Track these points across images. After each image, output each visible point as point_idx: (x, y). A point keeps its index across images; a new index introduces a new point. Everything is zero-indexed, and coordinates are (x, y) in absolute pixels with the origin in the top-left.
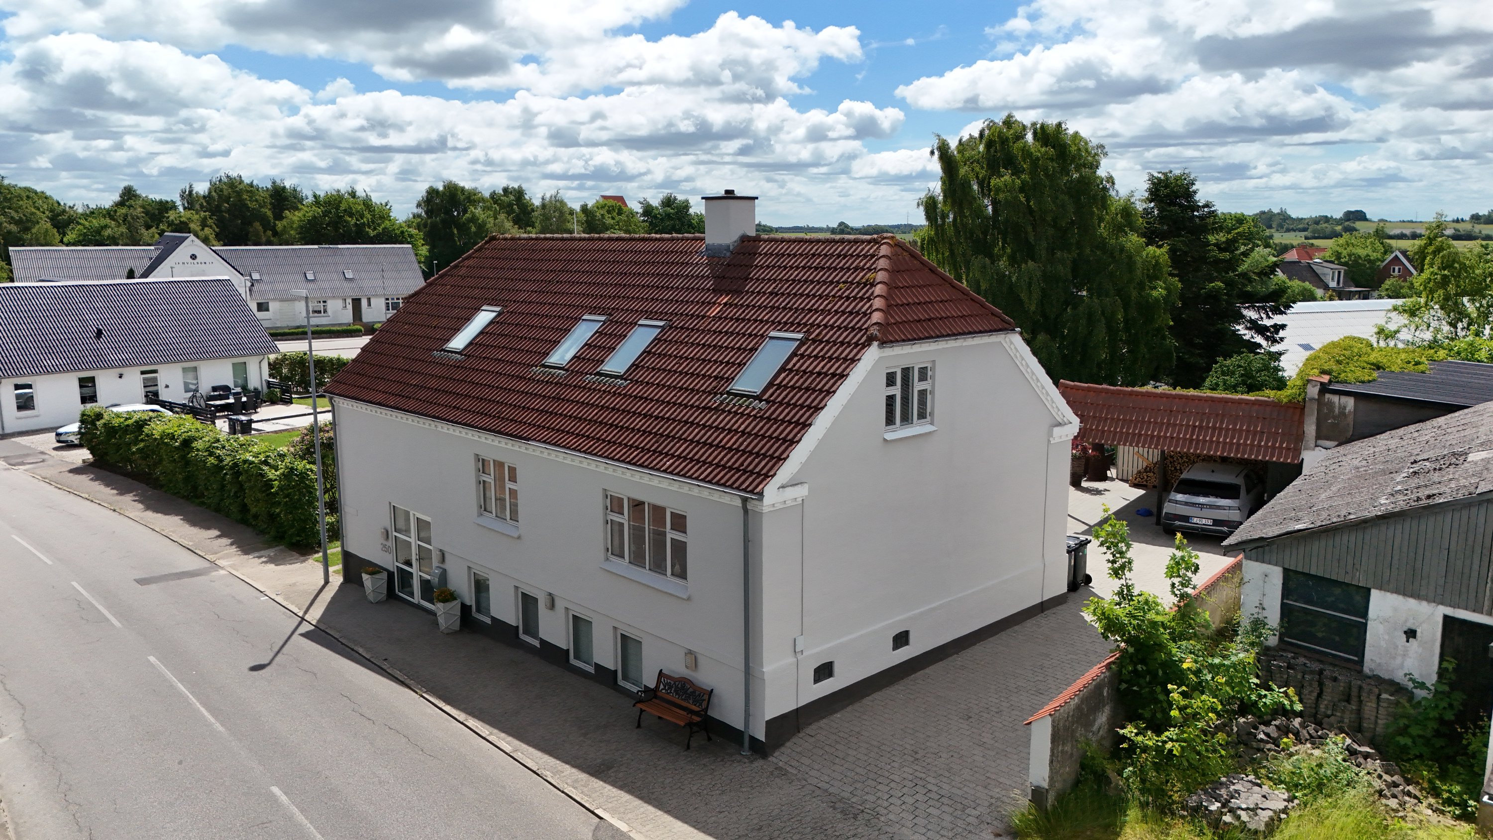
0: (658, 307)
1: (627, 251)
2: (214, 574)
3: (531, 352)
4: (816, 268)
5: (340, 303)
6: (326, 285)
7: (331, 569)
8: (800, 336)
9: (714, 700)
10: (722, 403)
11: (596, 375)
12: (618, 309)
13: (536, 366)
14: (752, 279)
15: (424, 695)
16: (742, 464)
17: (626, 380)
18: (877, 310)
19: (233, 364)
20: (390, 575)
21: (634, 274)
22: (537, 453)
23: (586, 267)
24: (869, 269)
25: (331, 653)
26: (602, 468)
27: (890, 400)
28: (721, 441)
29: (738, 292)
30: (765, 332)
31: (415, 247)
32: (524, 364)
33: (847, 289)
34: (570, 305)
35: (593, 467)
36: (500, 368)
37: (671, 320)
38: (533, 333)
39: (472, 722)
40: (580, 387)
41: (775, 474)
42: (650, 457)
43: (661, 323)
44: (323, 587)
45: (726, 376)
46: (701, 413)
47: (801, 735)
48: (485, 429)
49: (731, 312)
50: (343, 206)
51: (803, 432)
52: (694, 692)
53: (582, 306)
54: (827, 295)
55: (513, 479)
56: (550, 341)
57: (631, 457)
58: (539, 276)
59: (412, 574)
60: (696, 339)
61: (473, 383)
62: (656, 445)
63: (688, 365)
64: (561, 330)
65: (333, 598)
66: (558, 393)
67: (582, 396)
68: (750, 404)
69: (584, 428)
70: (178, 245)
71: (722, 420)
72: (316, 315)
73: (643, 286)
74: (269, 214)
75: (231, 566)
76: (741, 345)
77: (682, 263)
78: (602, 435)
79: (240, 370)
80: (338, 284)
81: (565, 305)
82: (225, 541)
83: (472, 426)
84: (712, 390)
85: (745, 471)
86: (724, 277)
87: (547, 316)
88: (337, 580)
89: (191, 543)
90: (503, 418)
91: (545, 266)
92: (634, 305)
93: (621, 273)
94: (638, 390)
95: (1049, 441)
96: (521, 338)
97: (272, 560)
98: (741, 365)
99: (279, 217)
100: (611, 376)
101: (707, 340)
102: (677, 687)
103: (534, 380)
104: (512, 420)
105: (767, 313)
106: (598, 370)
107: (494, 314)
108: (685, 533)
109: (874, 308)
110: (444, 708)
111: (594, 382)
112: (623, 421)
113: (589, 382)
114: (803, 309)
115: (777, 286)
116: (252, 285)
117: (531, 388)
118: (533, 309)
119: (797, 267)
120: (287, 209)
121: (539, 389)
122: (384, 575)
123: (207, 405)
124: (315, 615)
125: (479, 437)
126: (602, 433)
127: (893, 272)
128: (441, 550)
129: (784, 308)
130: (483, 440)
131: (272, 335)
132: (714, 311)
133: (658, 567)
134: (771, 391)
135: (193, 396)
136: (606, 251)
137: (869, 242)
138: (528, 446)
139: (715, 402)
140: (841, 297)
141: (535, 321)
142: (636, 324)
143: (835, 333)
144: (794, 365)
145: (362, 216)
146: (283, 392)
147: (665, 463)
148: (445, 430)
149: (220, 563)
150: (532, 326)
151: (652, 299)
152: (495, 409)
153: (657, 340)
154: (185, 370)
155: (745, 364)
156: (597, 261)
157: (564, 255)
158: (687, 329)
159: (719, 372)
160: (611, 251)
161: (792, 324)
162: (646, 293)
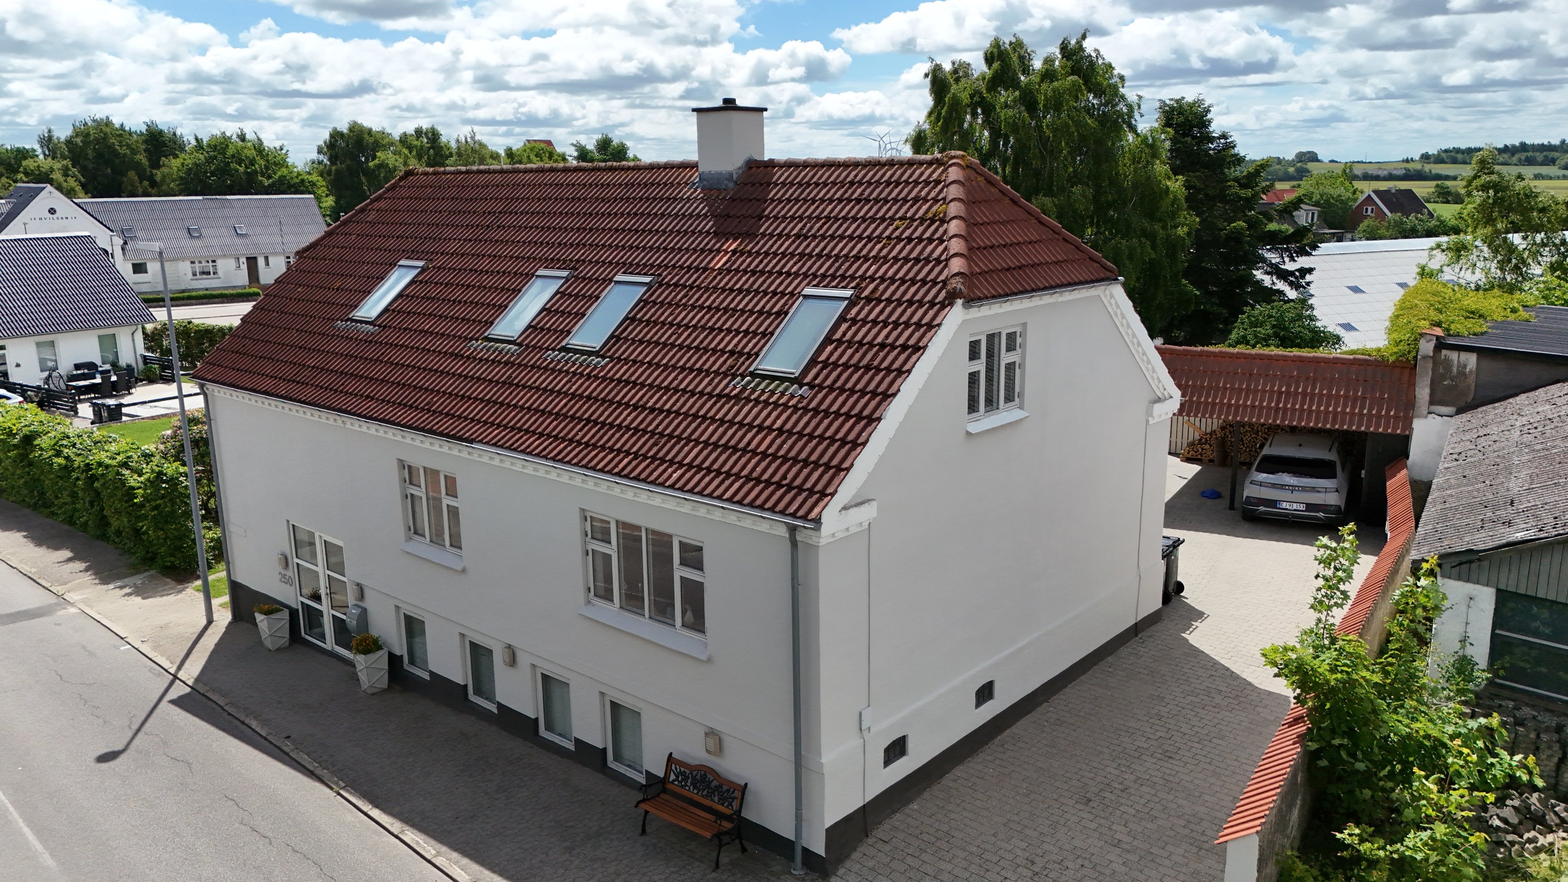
0: (639, 257)
1: (591, 185)
2: (61, 613)
3: (468, 320)
4: (858, 201)
5: (232, 263)
6: (215, 242)
7: (215, 602)
8: (848, 293)
9: (749, 797)
10: (744, 388)
11: (560, 350)
12: (584, 261)
13: (477, 340)
14: (768, 218)
15: (342, 792)
16: (784, 477)
17: (603, 357)
18: (955, 255)
19: (99, 336)
20: (293, 613)
21: (603, 214)
22: (485, 459)
23: (536, 207)
24: (936, 200)
25: (212, 729)
26: (578, 481)
27: (973, 378)
28: (749, 444)
29: (750, 235)
30: (795, 288)
31: (318, 199)
32: (460, 337)
33: (907, 228)
34: (517, 258)
35: (565, 478)
36: (426, 342)
37: (660, 275)
38: (471, 295)
39: (411, 836)
40: (539, 368)
41: (836, 491)
42: (648, 466)
43: (647, 279)
44: (206, 628)
45: (746, 350)
46: (715, 403)
47: (871, 840)
48: (410, 427)
49: (744, 262)
50: (230, 152)
51: (869, 429)
52: (720, 786)
53: (535, 259)
54: (879, 237)
55: (452, 491)
56: (494, 305)
57: (621, 466)
58: (475, 220)
59: (321, 612)
60: (698, 300)
61: (392, 363)
62: (655, 449)
63: (689, 335)
64: (508, 290)
65: (217, 645)
66: (510, 376)
67: (544, 380)
68: (786, 389)
69: (548, 425)
70: (33, 198)
71: (747, 413)
72: (205, 276)
73: (617, 230)
74: (145, 161)
75: (84, 601)
76: (764, 307)
77: (668, 199)
78: (576, 434)
79: (109, 343)
80: (228, 241)
81: (511, 257)
82: (79, 565)
83: (393, 423)
84: (728, 370)
85: (790, 488)
86: (728, 216)
87: (487, 272)
88: (223, 617)
89: (33, 570)
90: (435, 412)
91: (481, 207)
92: (605, 255)
93: (585, 214)
94: (621, 371)
95: (1147, 421)
96: (454, 301)
97: (141, 592)
98: (767, 335)
99: (156, 165)
100: (582, 353)
101: (714, 301)
102: (694, 778)
103: (474, 358)
104: (447, 414)
105: (796, 263)
106: (564, 343)
107: (416, 271)
108: (702, 570)
109: (952, 252)
110: (370, 813)
111: (559, 361)
112: (605, 414)
113: (552, 360)
114: (846, 256)
115: (805, 226)
116: (125, 243)
117: (471, 369)
118: (471, 263)
119: (831, 200)
120: (166, 156)
121: (481, 371)
122: (285, 614)
123: (67, 386)
124: (192, 670)
125: (403, 437)
126: (575, 431)
127: (970, 202)
128: (358, 584)
129: (819, 256)
130: (408, 441)
131: (146, 301)
132: (720, 262)
133: (663, 611)
134: (814, 371)
135: (50, 376)
136: (562, 185)
137: (930, 163)
138: (470, 450)
139: (735, 387)
140: (899, 239)
141: (471, 279)
142: (611, 280)
143: (898, 288)
144: (844, 334)
145: (252, 162)
146: (163, 368)
147: (670, 476)
148: (356, 428)
149: (71, 597)
150: (468, 286)
151: (631, 247)
152: (423, 400)
153: (643, 302)
154: (38, 344)
155: (772, 334)
156: (550, 199)
157: (504, 192)
158: (684, 286)
159: (736, 345)
160: (568, 185)
161: (834, 277)
162: (620, 239)
